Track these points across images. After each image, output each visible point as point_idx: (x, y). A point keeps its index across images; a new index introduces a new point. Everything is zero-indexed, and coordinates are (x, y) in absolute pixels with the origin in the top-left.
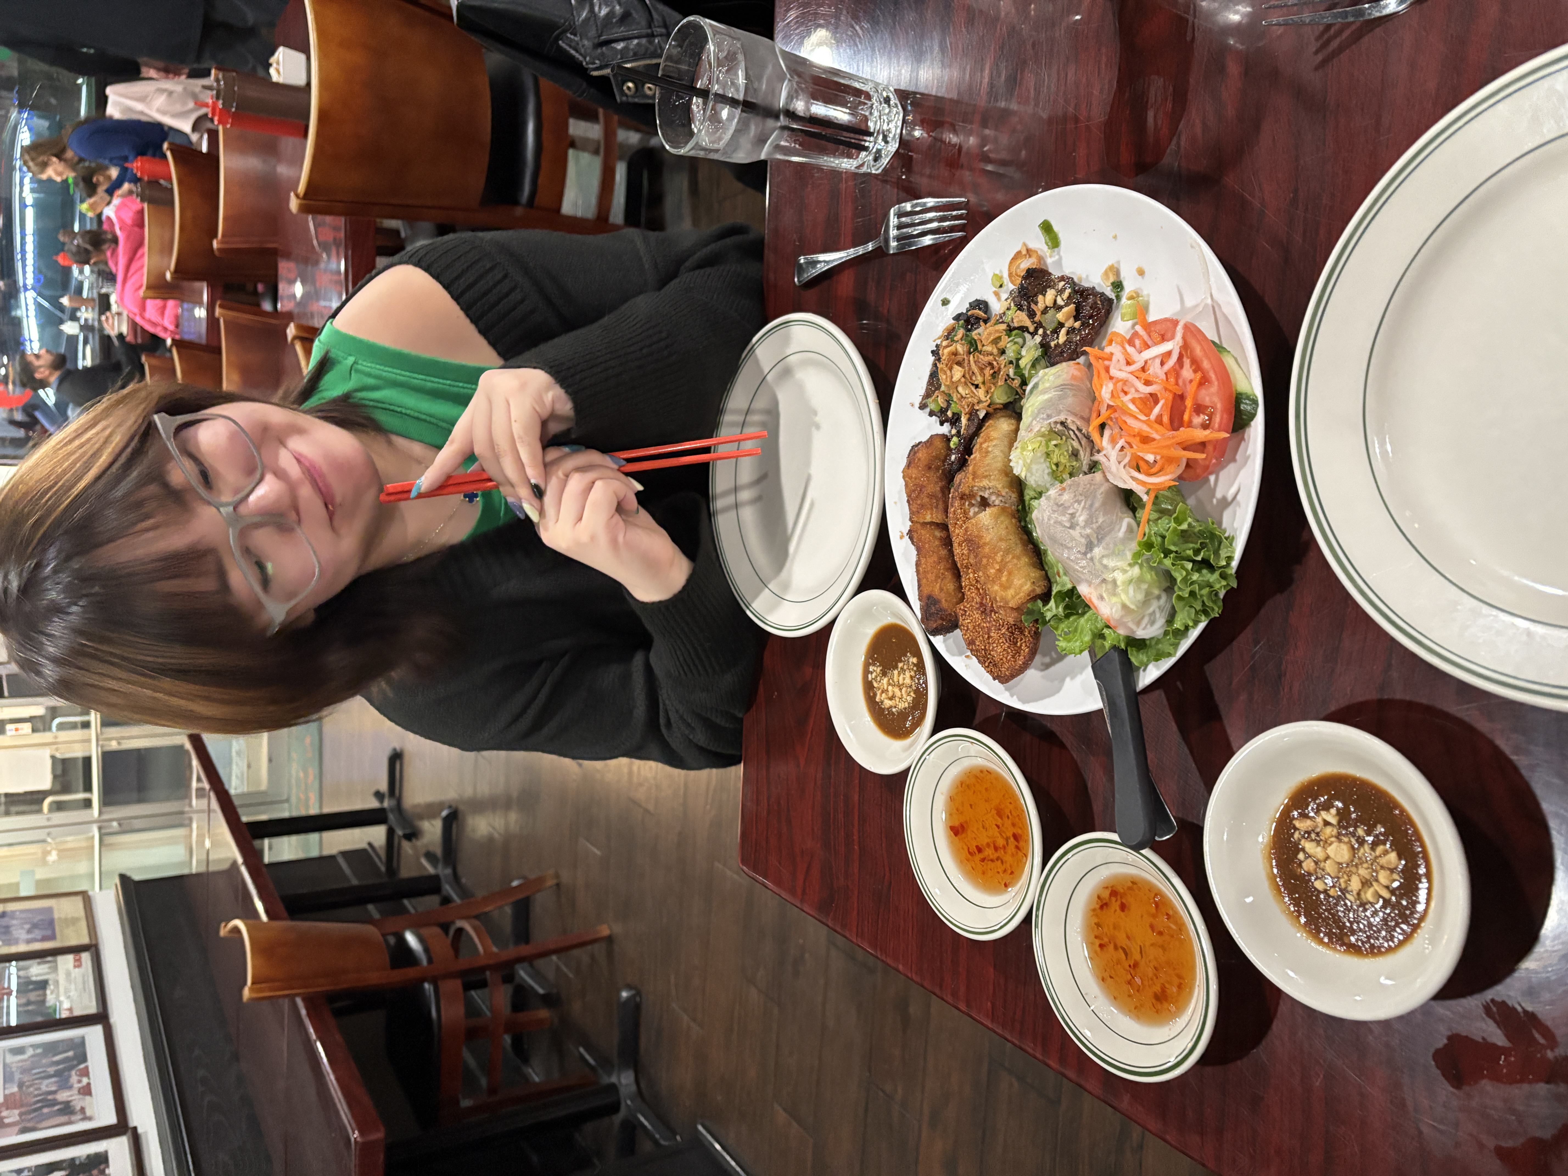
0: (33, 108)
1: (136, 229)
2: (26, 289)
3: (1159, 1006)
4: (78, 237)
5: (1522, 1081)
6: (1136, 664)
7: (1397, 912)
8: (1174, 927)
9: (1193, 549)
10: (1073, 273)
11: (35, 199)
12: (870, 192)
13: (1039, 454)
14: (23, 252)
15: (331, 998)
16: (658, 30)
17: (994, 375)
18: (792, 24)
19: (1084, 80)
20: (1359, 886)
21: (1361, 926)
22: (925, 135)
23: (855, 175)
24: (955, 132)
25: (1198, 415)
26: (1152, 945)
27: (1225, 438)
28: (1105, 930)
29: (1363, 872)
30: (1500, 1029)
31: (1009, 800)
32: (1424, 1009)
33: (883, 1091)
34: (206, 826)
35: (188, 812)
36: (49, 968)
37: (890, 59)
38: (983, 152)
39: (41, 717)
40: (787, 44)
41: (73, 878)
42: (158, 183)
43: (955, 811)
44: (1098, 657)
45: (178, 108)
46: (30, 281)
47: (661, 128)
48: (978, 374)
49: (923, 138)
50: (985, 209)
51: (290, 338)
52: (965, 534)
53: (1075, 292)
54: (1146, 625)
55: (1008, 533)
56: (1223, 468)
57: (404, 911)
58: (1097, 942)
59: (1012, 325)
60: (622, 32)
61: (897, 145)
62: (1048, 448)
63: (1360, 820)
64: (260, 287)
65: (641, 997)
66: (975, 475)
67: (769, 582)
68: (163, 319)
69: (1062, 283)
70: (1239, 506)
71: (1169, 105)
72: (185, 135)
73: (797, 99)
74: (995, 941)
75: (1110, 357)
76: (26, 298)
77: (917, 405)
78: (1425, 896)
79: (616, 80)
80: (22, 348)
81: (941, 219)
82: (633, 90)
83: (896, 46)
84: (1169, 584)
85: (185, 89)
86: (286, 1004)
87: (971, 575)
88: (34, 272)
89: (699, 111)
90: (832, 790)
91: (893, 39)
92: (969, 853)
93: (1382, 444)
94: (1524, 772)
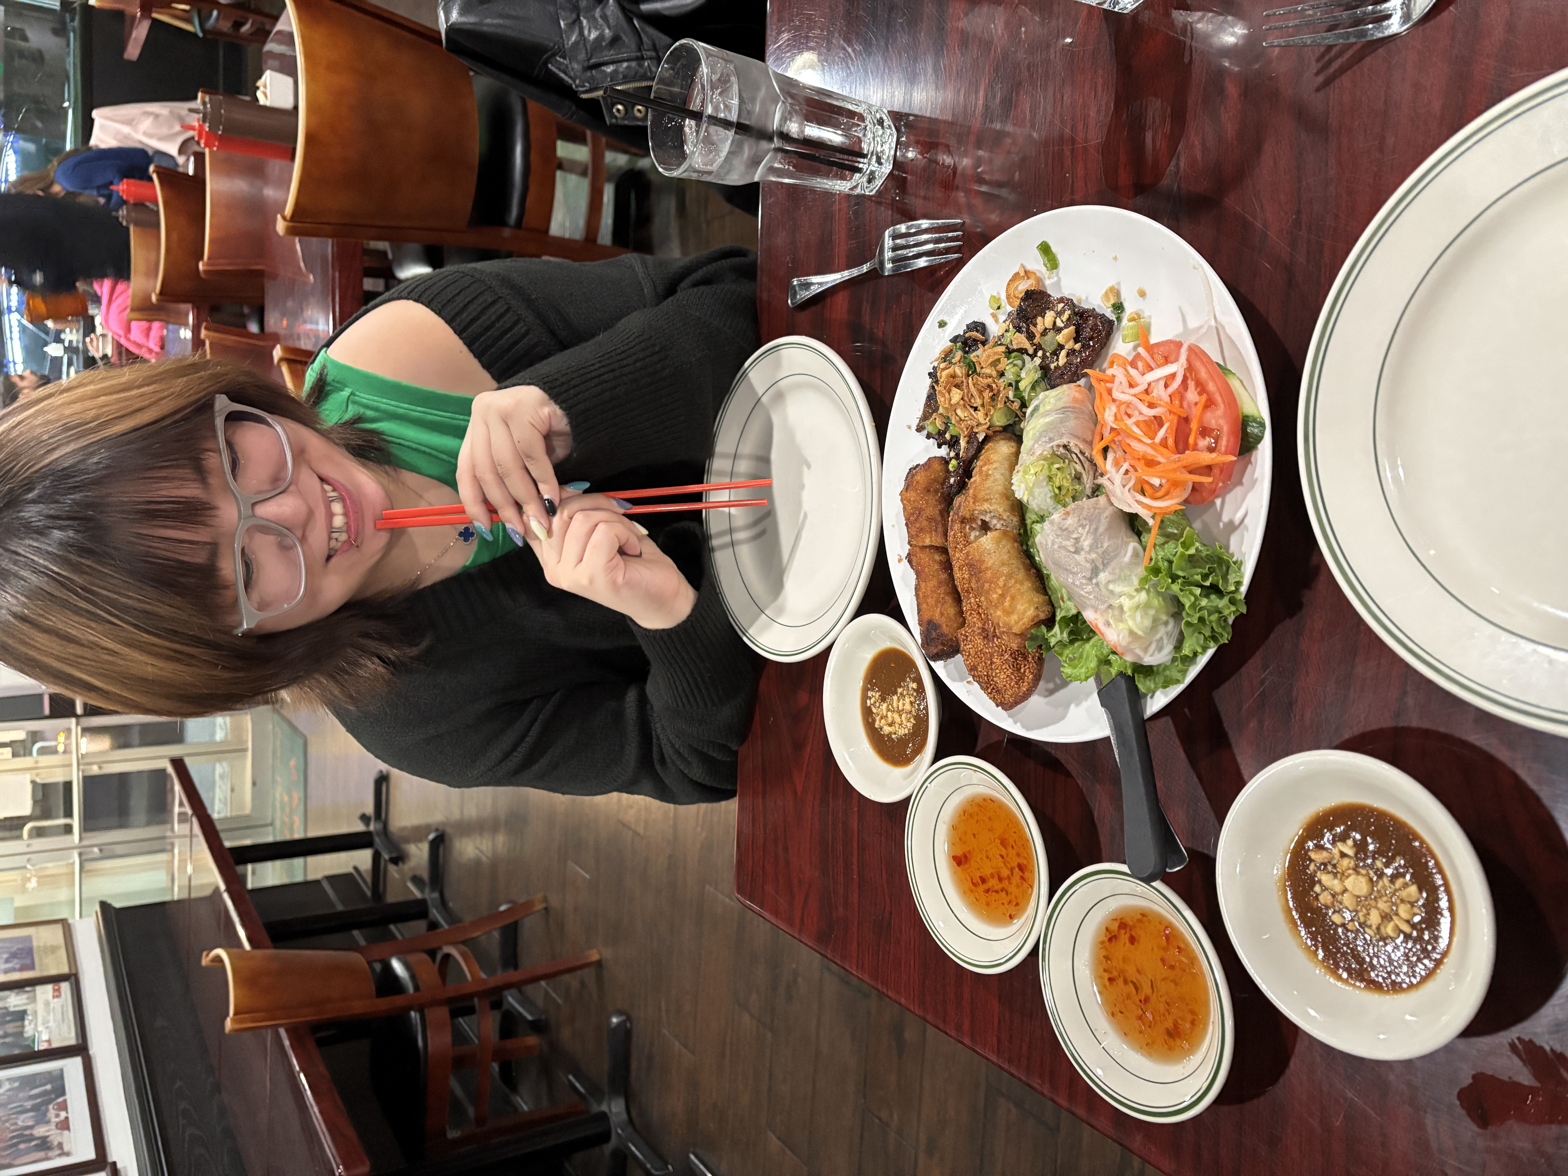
0: (19, 131)
2: (10, 311)
3: (1171, 1042)
5: (1551, 1122)
6: (1143, 690)
7: (1418, 947)
8: (1185, 961)
9: (1201, 574)
10: (1072, 294)
12: (864, 214)
13: (1041, 478)
15: (315, 1028)
16: (648, 53)
17: (994, 398)
18: (783, 46)
19: (1081, 100)
20: (1379, 920)
21: (1382, 962)
22: (919, 157)
23: (848, 197)
24: (950, 153)
25: (1204, 437)
26: (1163, 979)
27: (1232, 462)
28: (1114, 963)
29: (1382, 905)
30: (1527, 1067)
31: (1013, 830)
32: (1449, 1049)
33: (880, 1119)
34: (188, 854)
35: (170, 837)
36: (28, 998)
37: (884, 81)
38: (978, 173)
39: (21, 742)
40: (778, 66)
41: (53, 905)
42: (143, 206)
43: (958, 840)
44: (1105, 683)
45: (165, 131)
46: (14, 303)
47: (653, 150)
48: (977, 397)
49: (917, 159)
50: (979, 230)
51: (276, 360)
52: (966, 559)
53: (1076, 314)
54: (1154, 652)
55: (1010, 558)
56: (1231, 490)
57: (392, 936)
58: (1106, 976)
59: (1010, 347)
60: (612, 55)
61: (891, 167)
62: (1050, 471)
63: (1378, 853)
64: (246, 309)
65: (631, 1023)
66: (975, 499)
67: (766, 608)
68: (148, 341)
69: (1062, 305)
70: (1247, 530)
71: (1168, 127)
72: (171, 157)
73: (791, 120)
74: (1000, 975)
75: (1112, 379)
76: (10, 320)
77: (914, 428)
78: (1448, 931)
79: (606, 104)
81: (937, 241)
82: (623, 112)
83: (889, 68)
84: (1176, 610)
85: (171, 112)
86: (269, 1035)
87: (973, 600)
89: (692, 133)
90: (830, 817)
91: (886, 61)
92: (973, 883)
93: (1394, 468)
94: (1547, 803)
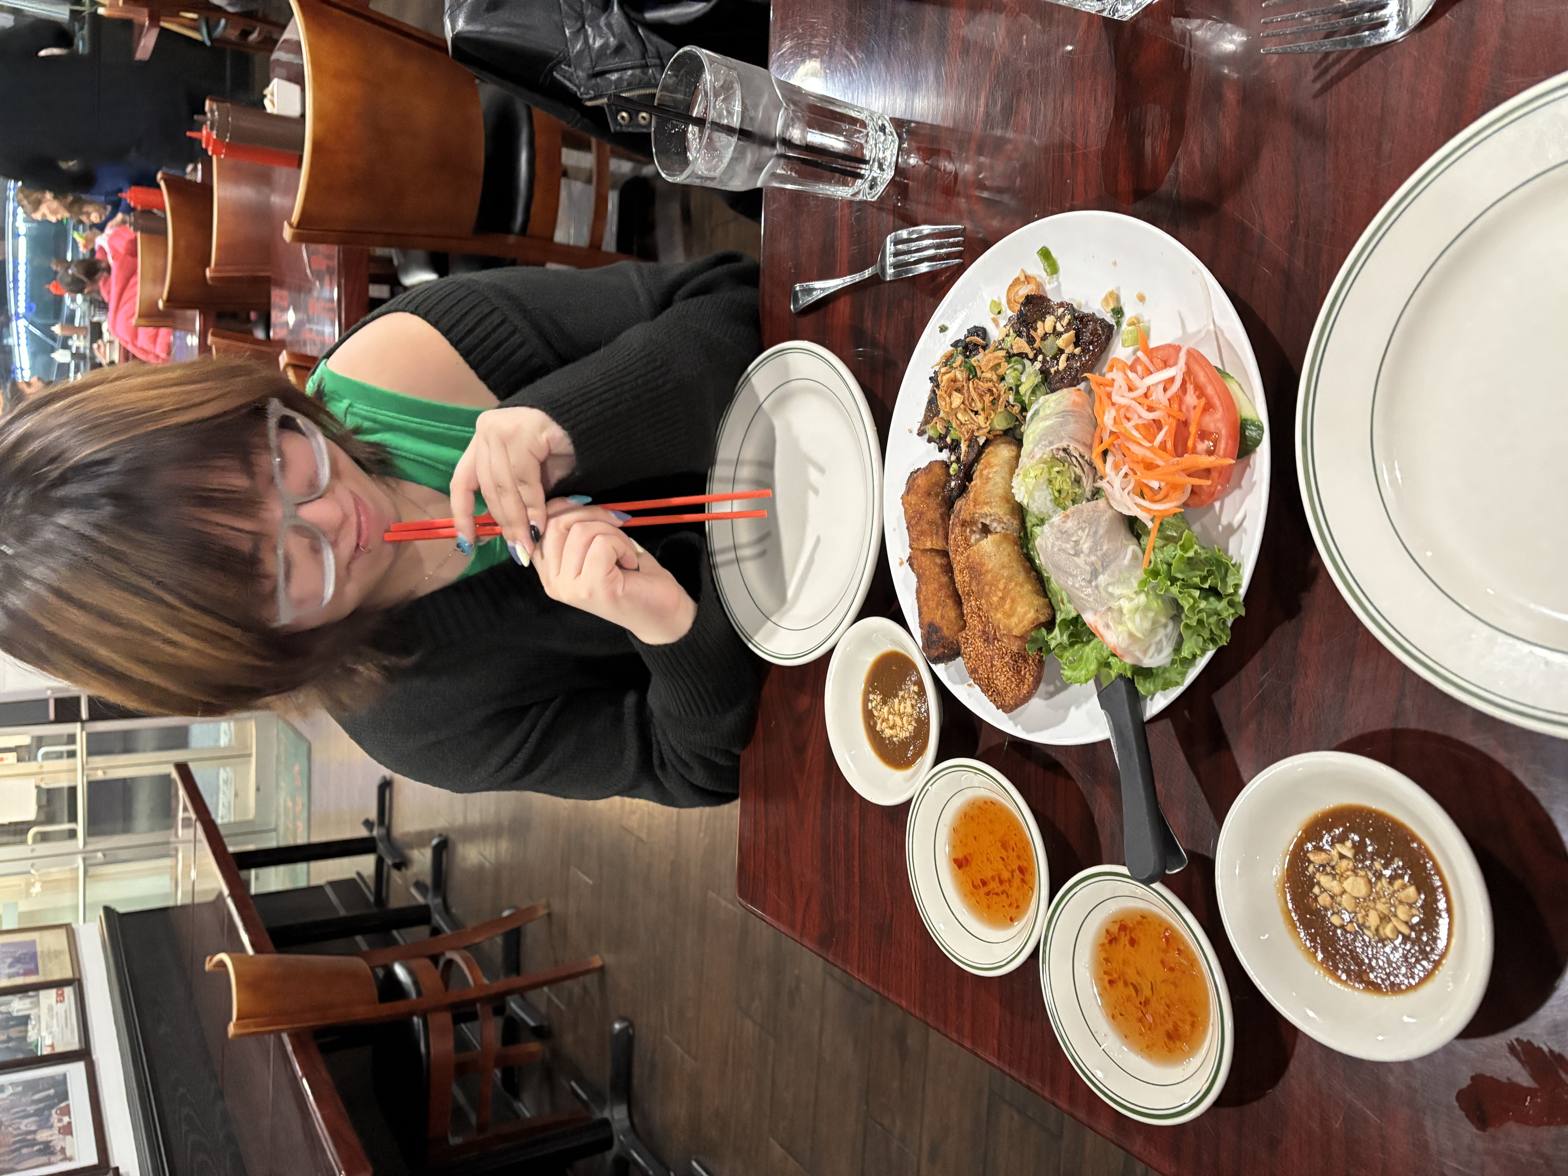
1: (130, 258)
2: (18, 317)
3: (1171, 1044)
4: (72, 266)
5: (1549, 1124)
6: (1143, 693)
7: (1417, 948)
8: (1185, 963)
9: (1200, 576)
10: (1070, 299)
11: (29, 229)
12: (865, 219)
13: (1041, 481)
14: (16, 280)
15: (318, 1033)
16: (652, 60)
17: (994, 402)
18: (786, 54)
19: (1081, 107)
20: (1378, 921)
21: (1381, 963)
22: (921, 163)
23: (850, 203)
24: (951, 160)
25: (1202, 440)
26: (1163, 982)
27: (1231, 465)
28: (1115, 965)
29: (1380, 906)
30: (1525, 1069)
31: (1014, 832)
32: (1447, 1050)
33: (882, 1126)
34: (192, 857)
35: (174, 843)
36: (31, 1003)
37: (886, 88)
38: (979, 179)
39: (26, 746)
41: (56, 909)
42: (151, 212)
43: (959, 843)
44: (1105, 685)
46: (22, 310)
48: (977, 400)
49: (919, 166)
50: (980, 235)
51: (282, 365)
52: (966, 561)
53: (1076, 318)
54: (1153, 655)
55: (1010, 561)
56: (1229, 493)
57: (394, 942)
58: (1107, 978)
59: (1011, 351)
60: (616, 63)
61: (893, 173)
62: (1050, 474)
63: (1376, 854)
64: (253, 315)
65: (633, 1029)
66: (975, 501)
67: (771, 615)
68: (155, 347)
69: (1062, 309)
70: (1246, 533)
71: (1167, 133)
74: (1001, 978)
75: (1112, 382)
76: (17, 326)
77: (915, 431)
78: (1446, 932)
79: (611, 111)
80: (12, 375)
81: (938, 247)
82: (627, 120)
83: (891, 76)
84: (1175, 613)
86: (272, 1040)
87: (973, 603)
88: (26, 300)
90: (832, 820)
91: (888, 68)
92: (974, 886)
93: (1391, 470)
94: (1544, 803)
